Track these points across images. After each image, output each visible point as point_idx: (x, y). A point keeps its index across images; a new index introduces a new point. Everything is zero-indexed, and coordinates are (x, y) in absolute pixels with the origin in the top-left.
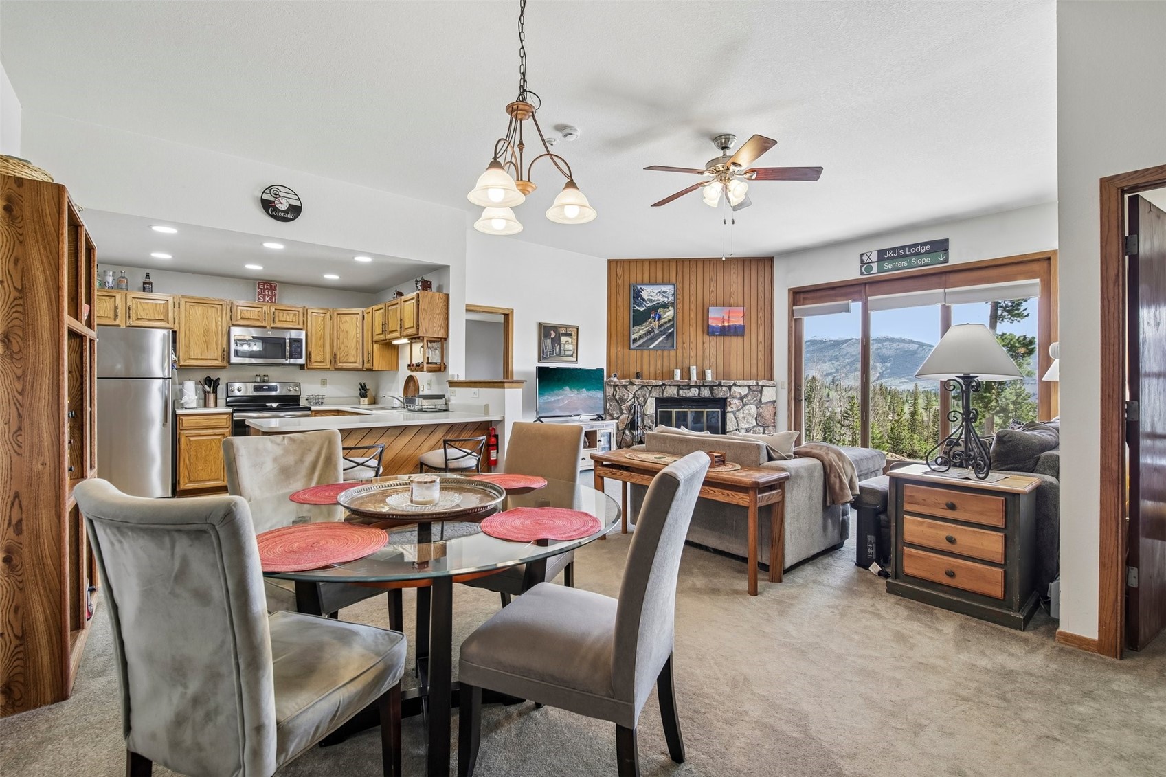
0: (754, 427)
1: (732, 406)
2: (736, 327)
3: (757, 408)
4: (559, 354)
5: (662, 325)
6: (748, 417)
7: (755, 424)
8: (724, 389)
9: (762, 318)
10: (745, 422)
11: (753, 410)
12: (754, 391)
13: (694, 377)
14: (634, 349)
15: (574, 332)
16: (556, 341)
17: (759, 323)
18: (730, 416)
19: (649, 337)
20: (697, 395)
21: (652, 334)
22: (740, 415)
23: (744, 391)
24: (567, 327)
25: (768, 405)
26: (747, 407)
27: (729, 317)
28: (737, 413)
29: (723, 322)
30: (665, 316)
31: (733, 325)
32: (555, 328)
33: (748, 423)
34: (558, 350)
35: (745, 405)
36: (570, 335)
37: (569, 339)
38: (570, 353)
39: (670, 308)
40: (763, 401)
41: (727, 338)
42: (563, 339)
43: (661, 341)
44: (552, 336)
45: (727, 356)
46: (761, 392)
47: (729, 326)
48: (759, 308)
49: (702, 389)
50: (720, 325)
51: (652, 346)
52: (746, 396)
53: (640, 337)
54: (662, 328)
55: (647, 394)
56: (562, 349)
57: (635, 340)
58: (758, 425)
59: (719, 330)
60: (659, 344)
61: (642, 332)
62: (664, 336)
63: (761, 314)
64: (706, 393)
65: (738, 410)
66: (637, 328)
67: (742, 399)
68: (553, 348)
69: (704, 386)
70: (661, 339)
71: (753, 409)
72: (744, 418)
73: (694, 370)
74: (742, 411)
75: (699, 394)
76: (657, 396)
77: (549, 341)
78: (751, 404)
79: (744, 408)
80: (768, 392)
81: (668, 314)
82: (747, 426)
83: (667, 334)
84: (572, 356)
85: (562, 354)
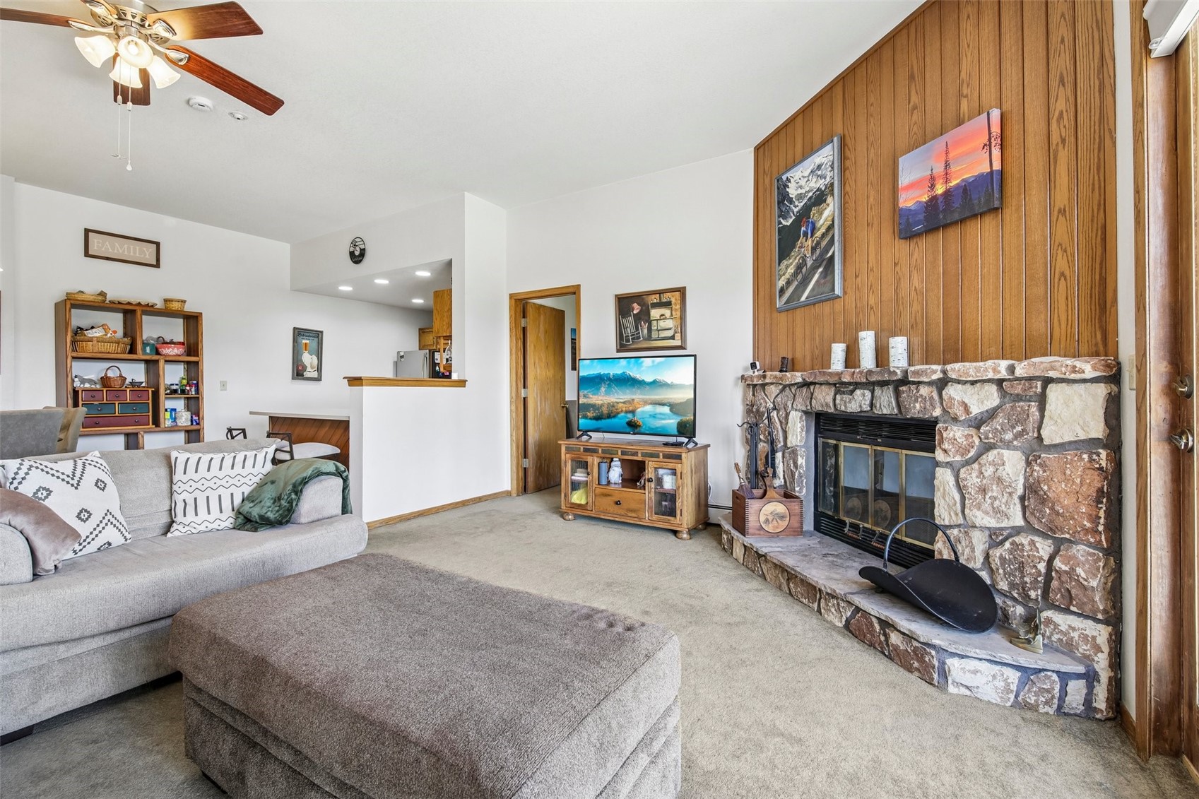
0: (1017, 531)
1: (946, 446)
2: (966, 189)
3: (1028, 463)
4: (649, 338)
5: (818, 243)
6: (995, 490)
7: (1019, 522)
8: (924, 391)
9: (1067, 121)
10: (986, 505)
11: (1007, 467)
12: (1018, 398)
13: (867, 360)
14: (780, 311)
15: (674, 298)
16: (644, 316)
17: (1055, 138)
18: (944, 477)
19: (800, 277)
20: (866, 408)
21: (804, 270)
22: (971, 478)
23: (988, 398)
24: (661, 292)
25: (1070, 455)
26: (992, 455)
27: (947, 165)
28: (963, 473)
29: (932, 187)
30: (821, 222)
31: (957, 186)
32: (639, 297)
33: (997, 512)
34: (646, 331)
35: (989, 447)
36: (668, 304)
37: (667, 312)
38: (670, 333)
39: (829, 199)
40: (1051, 434)
41: (954, 233)
42: (655, 313)
43: (817, 281)
44: (635, 312)
45: (954, 286)
46: (1042, 400)
47: (947, 193)
48: (1054, 84)
49: (878, 391)
50: (925, 198)
51: (803, 298)
52: (992, 414)
53: (789, 283)
54: (818, 251)
55: (789, 404)
56: (654, 328)
57: (782, 291)
58: (1029, 528)
59: (921, 217)
60: (813, 289)
61: (791, 270)
62: (820, 270)
63: (1060, 105)
64: (886, 404)
65: (968, 463)
66: (785, 262)
67: (978, 423)
68: (637, 329)
69: (883, 384)
70: (816, 276)
71: (1012, 464)
72: (983, 490)
73: (867, 340)
74: (976, 466)
75: (872, 405)
76: (804, 409)
77: (631, 319)
78: (1008, 445)
79: (984, 459)
80: (1066, 404)
81: (827, 213)
82: (992, 523)
83: (824, 263)
84: (673, 338)
85: (654, 335)
